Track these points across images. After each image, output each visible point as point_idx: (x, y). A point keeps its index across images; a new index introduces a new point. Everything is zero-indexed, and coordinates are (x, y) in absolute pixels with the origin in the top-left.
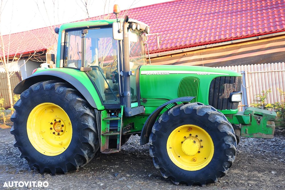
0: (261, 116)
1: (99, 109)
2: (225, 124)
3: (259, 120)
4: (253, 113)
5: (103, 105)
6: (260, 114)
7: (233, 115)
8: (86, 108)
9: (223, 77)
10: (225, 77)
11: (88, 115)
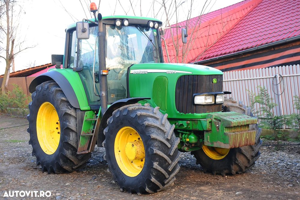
0: (220, 121)
1: (82, 108)
2: (152, 127)
3: (218, 126)
4: (213, 117)
5: (89, 105)
6: (219, 119)
7: (198, 119)
8: (70, 108)
9: (186, 75)
10: (189, 75)
11: (70, 115)
